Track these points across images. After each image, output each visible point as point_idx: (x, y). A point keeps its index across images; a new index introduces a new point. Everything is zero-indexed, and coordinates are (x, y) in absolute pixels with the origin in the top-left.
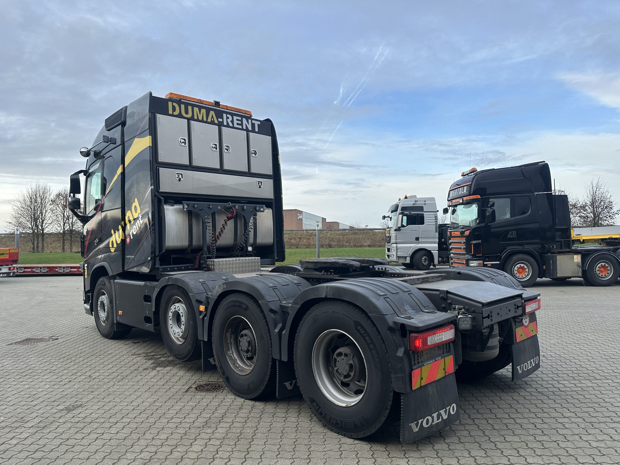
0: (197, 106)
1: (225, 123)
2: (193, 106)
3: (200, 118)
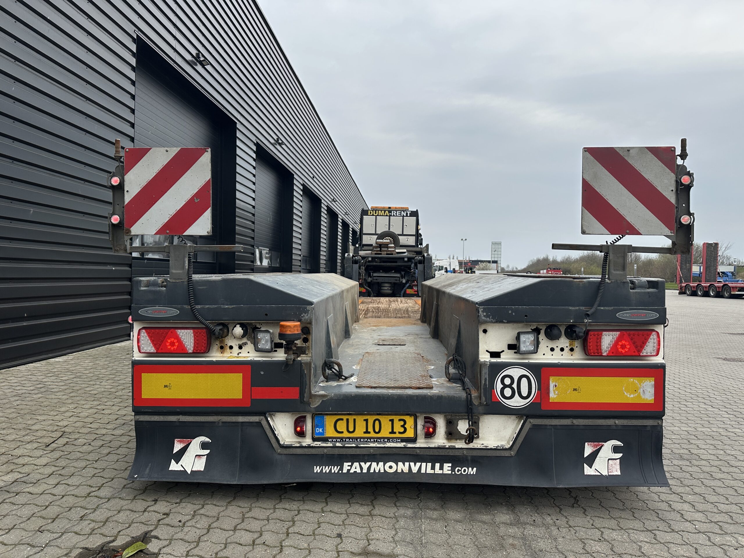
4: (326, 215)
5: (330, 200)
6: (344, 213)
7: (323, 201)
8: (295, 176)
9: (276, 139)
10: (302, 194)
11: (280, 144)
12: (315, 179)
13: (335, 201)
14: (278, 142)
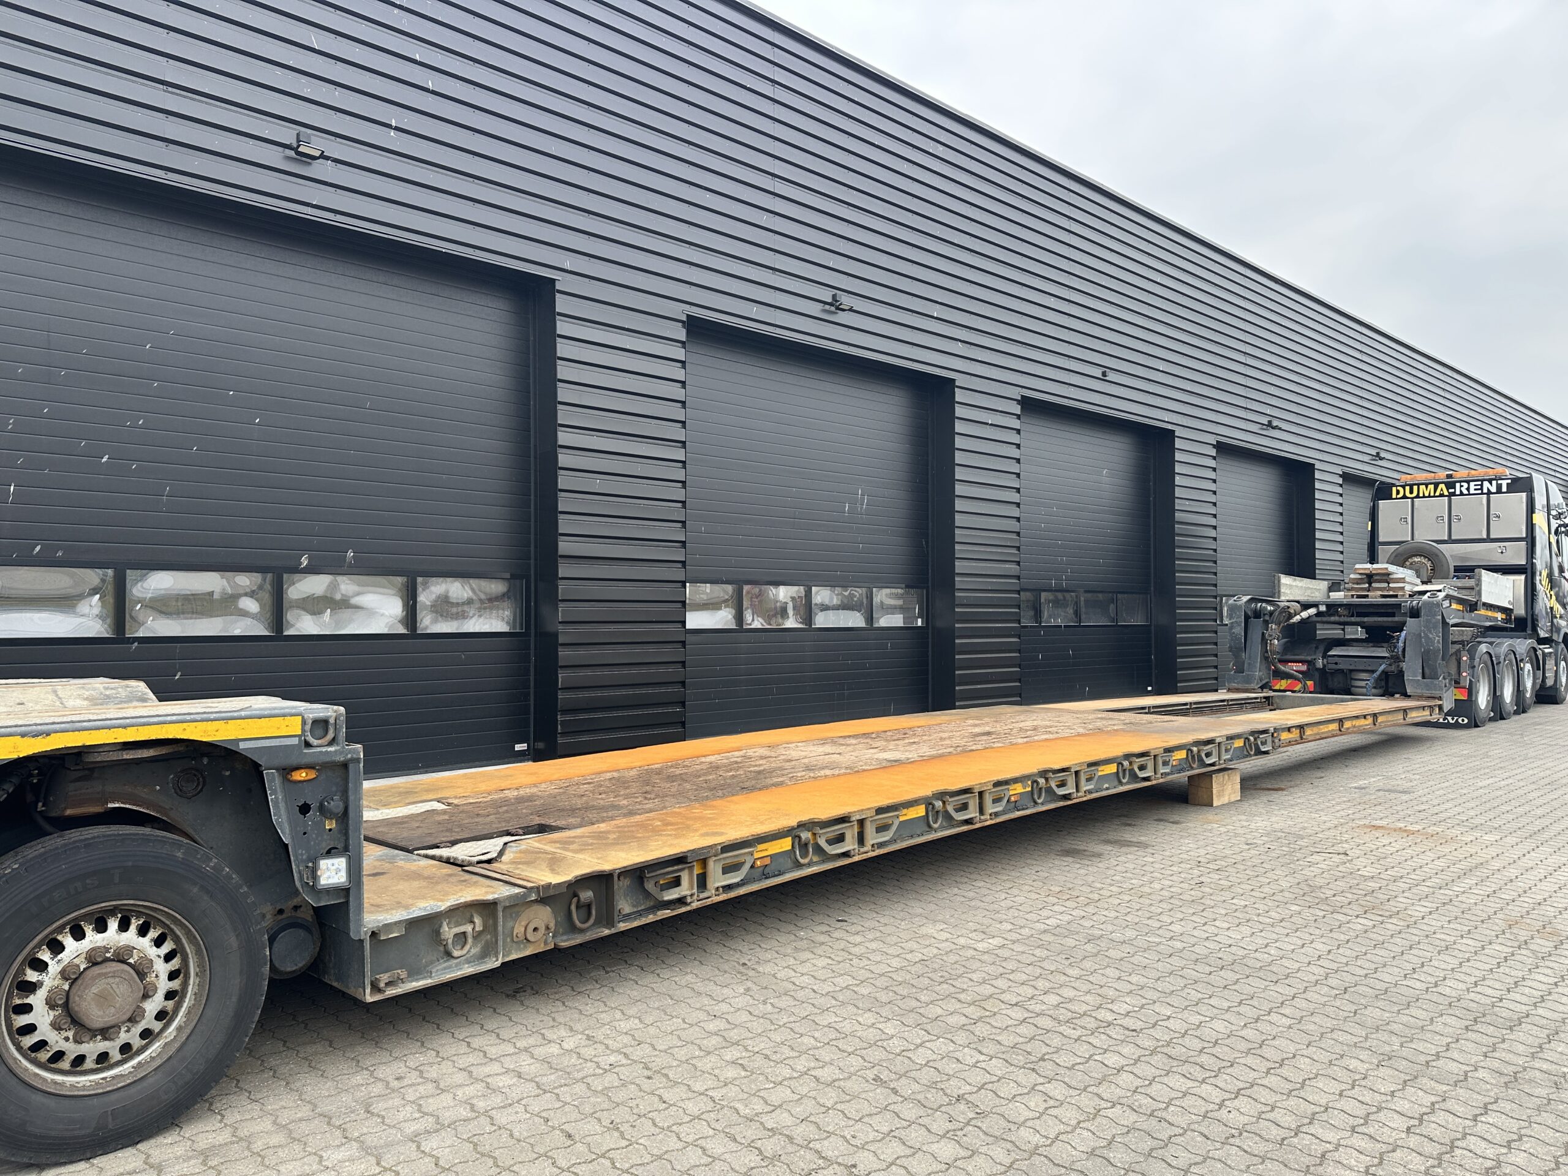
0: (1422, 484)
1: (1458, 492)
2: (1418, 485)
3: (1427, 494)
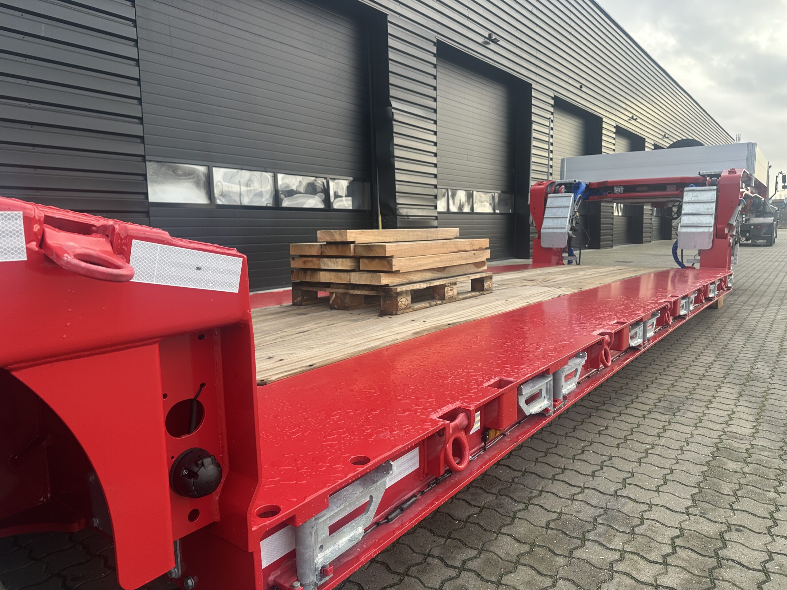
4: (614, 139)
5: (627, 119)
6: (661, 137)
7: (604, 119)
8: (534, 85)
9: (487, 36)
10: (553, 111)
11: (495, 42)
12: (584, 89)
13: (635, 120)
14: (491, 39)
